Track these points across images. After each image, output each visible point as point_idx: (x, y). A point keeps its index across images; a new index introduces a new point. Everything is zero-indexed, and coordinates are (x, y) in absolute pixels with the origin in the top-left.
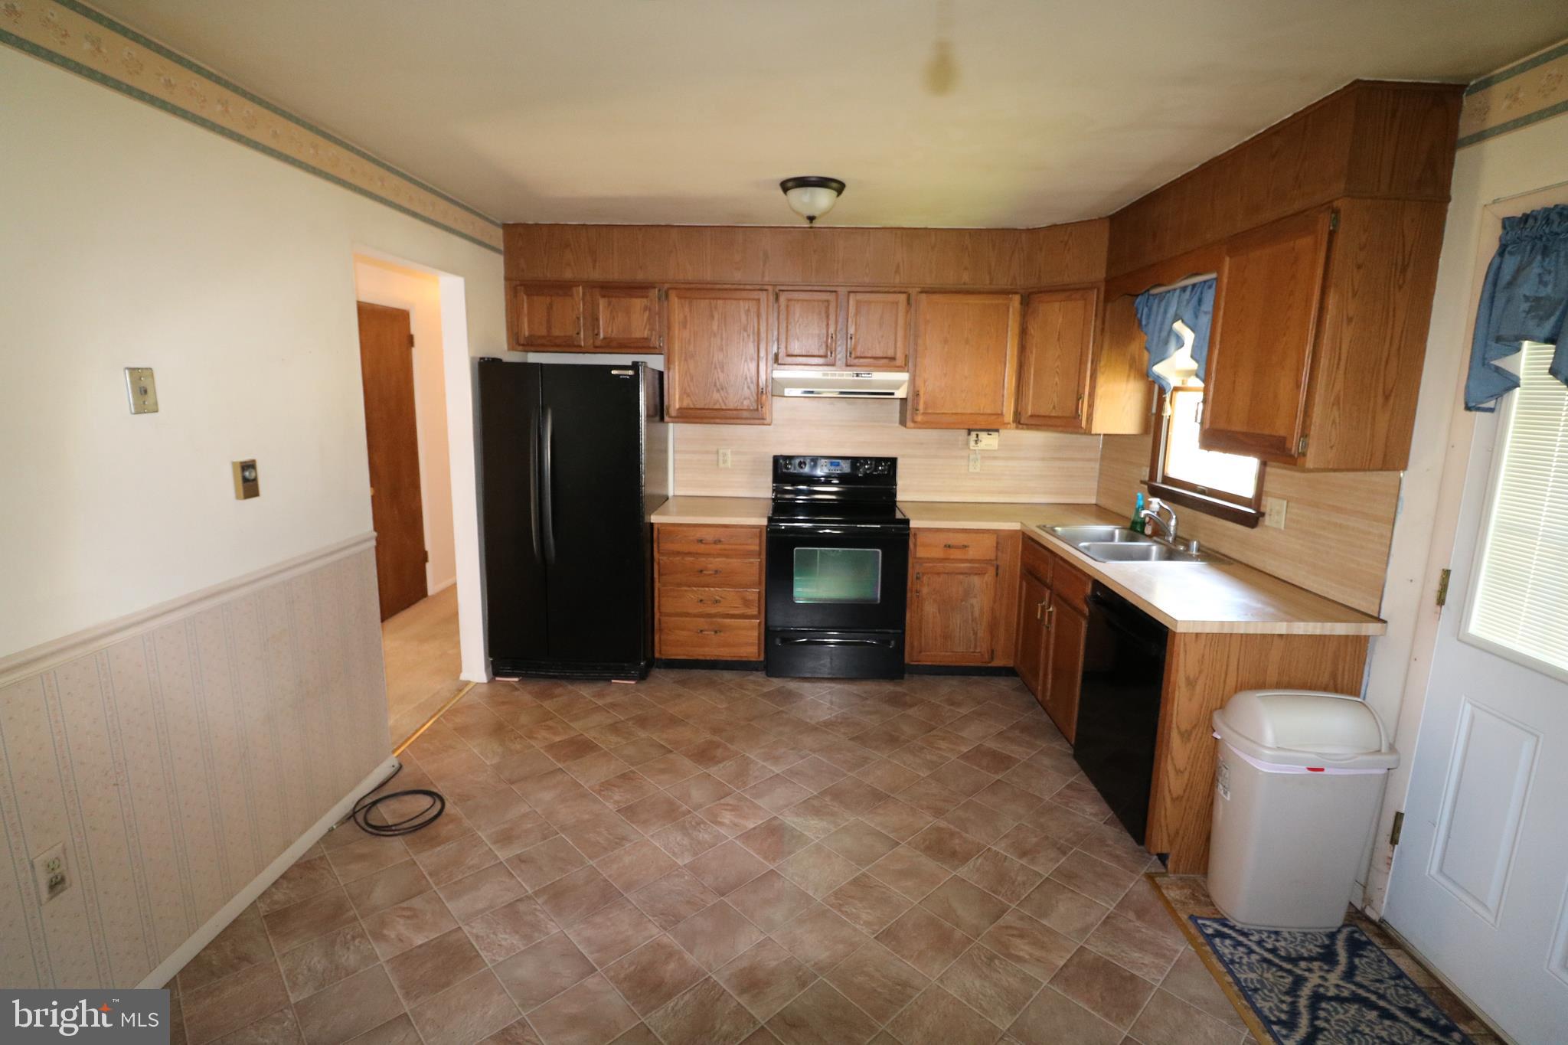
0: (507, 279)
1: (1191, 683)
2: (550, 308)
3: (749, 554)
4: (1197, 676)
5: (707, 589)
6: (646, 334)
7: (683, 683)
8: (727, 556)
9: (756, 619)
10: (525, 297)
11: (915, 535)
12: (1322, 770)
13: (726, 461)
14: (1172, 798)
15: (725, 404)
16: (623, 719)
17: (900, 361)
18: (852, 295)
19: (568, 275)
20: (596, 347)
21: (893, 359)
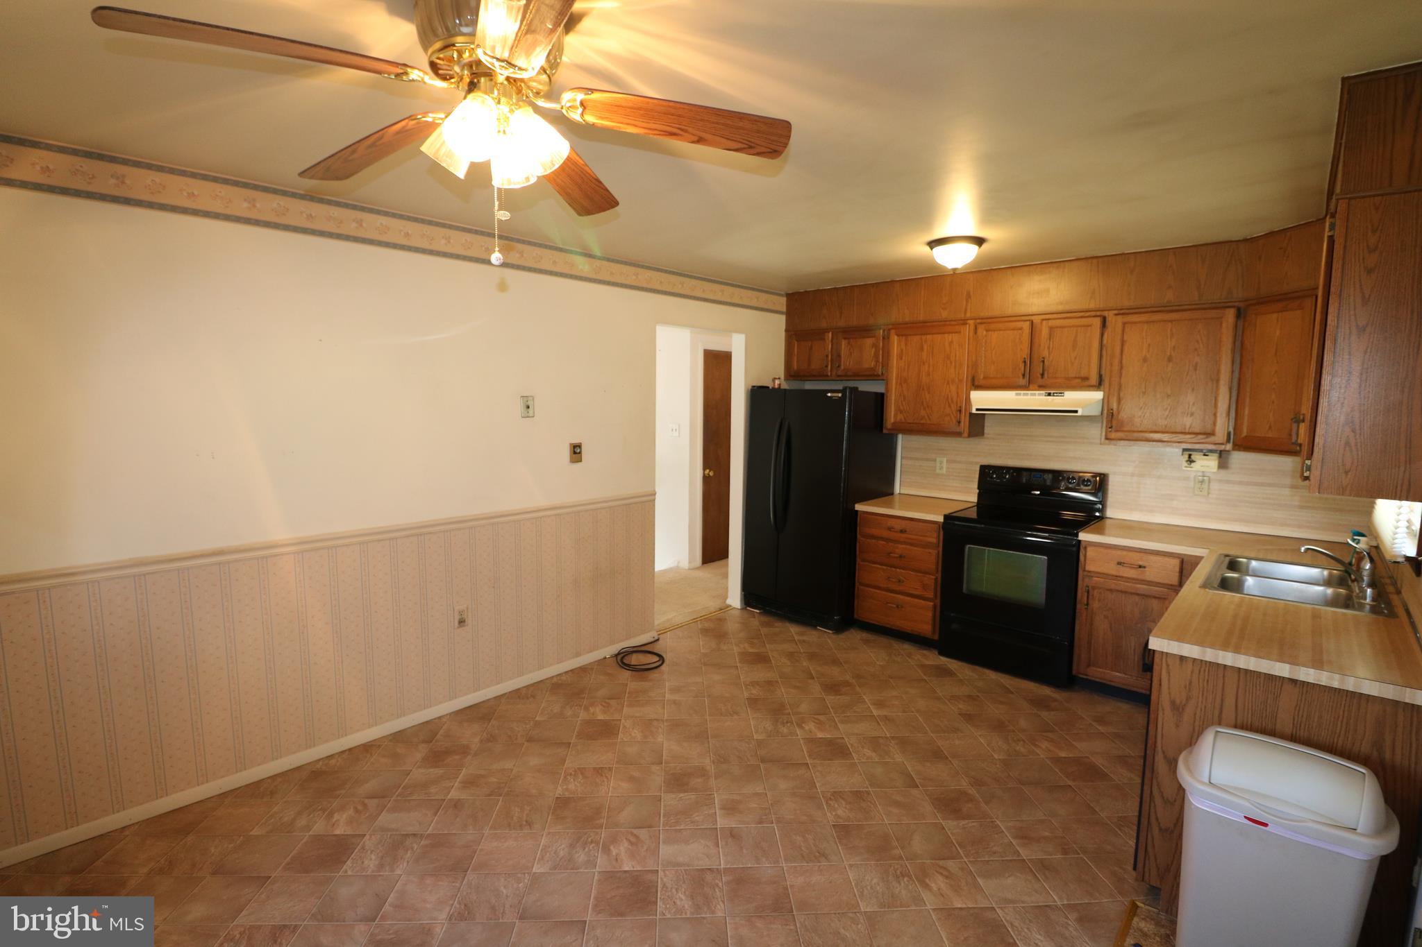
0: (787, 331)
1: (1178, 709)
2: (811, 348)
3: (927, 545)
4: (1184, 702)
5: (894, 569)
6: (873, 364)
7: (866, 642)
8: (911, 545)
9: (930, 601)
10: (796, 343)
11: (1085, 548)
12: (1265, 825)
13: (942, 467)
14: (1160, 829)
15: (930, 419)
16: (802, 651)
17: (1094, 379)
18: (1044, 322)
19: (824, 325)
20: (839, 376)
21: (1086, 379)
